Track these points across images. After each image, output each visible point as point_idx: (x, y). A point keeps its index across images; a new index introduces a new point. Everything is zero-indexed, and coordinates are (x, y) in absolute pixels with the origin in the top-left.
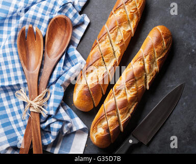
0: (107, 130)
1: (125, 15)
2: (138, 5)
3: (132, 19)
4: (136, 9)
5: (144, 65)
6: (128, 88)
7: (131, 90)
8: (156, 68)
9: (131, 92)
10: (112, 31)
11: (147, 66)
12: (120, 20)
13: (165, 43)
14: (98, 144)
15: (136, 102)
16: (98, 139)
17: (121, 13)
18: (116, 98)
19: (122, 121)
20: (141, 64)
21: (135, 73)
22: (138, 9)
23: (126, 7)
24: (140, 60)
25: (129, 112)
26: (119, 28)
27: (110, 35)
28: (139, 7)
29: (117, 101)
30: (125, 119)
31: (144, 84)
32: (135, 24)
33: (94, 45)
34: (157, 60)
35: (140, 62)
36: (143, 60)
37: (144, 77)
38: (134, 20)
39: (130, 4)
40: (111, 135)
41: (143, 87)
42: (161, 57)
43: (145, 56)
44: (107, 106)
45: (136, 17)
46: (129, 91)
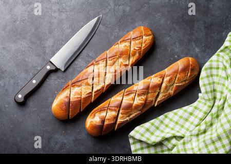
0: (103, 121)
1: (128, 50)
2: (143, 45)
3: (134, 55)
4: (141, 48)
5: (162, 83)
6: (139, 95)
7: (140, 98)
8: (171, 92)
9: (139, 100)
10: (111, 59)
11: (164, 85)
12: (122, 52)
13: (189, 74)
14: (89, 129)
15: (139, 111)
16: (91, 125)
17: (126, 46)
18: (124, 99)
19: (119, 120)
20: (160, 81)
21: (150, 86)
22: (143, 49)
23: (133, 42)
24: (161, 77)
25: (129, 116)
26: (118, 58)
27: (108, 61)
28: (144, 47)
29: (124, 101)
30: (122, 120)
31: (154, 99)
32: (134, 61)
33: (90, 64)
34: (175, 85)
35: (159, 79)
36: (163, 80)
37: (157, 93)
38: (135, 57)
39: (137, 42)
40: (104, 127)
41: (152, 101)
42: (180, 84)
43: (167, 76)
44: (113, 101)
45: (137, 55)
46: (138, 98)
